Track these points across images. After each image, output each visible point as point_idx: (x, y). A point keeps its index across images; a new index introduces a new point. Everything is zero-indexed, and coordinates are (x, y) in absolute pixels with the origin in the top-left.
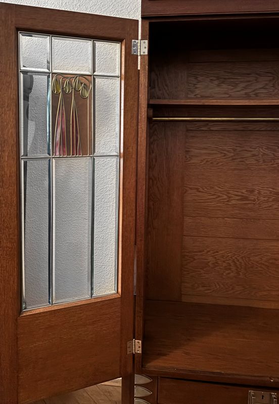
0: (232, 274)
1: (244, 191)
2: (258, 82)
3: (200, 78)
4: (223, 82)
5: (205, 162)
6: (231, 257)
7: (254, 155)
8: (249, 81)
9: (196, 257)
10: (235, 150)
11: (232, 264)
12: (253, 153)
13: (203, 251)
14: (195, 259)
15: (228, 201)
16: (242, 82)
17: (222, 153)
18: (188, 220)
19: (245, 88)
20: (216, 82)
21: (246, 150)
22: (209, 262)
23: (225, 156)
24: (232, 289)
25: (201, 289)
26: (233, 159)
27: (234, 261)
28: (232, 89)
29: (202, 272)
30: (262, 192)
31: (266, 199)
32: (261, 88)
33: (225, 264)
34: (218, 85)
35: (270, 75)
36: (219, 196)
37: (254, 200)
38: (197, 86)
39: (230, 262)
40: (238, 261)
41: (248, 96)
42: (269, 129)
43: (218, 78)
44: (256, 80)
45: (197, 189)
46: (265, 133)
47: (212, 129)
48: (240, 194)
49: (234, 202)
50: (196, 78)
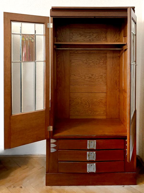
0: (87, 106)
1: (90, 75)
2: (93, 36)
3: (74, 34)
4: (82, 36)
5: (76, 65)
6: (87, 100)
7: (93, 62)
8: (90, 35)
9: (74, 101)
10: (86, 60)
11: (87, 103)
12: (92, 61)
13: (77, 98)
14: (74, 102)
15: (85, 79)
16: (88, 35)
17: (82, 61)
18: (71, 87)
19: (89, 38)
20: (79, 35)
21: (90, 60)
22: (79, 102)
23: (83, 62)
24: (88, 112)
25: (77, 113)
26: (86, 64)
27: (88, 101)
28: (85, 38)
29: (77, 106)
30: (96, 75)
31: (97, 78)
32: (94, 38)
33: (85, 103)
34: (80, 37)
35: (97, 33)
36: (82, 77)
37: (94, 78)
38: (73, 37)
39: (86, 102)
40: (89, 101)
41: (90, 41)
42: (97, 52)
43: (80, 34)
44: (92, 35)
45: (74, 75)
46: (96, 54)
47: (78, 52)
48: (89, 76)
49: (87, 79)
50: (73, 34)
